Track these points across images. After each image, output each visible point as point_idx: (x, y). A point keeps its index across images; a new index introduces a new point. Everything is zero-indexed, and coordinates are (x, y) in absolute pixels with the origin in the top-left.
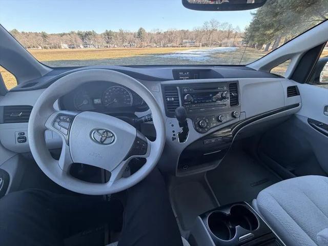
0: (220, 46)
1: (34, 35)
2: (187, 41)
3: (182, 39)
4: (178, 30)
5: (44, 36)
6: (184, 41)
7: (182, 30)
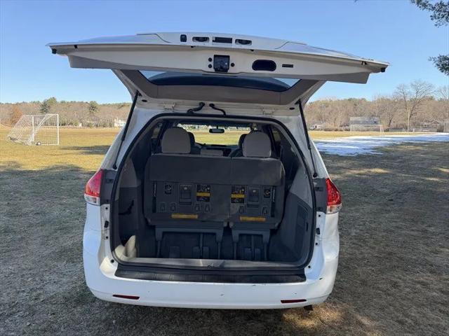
0: (440, 130)
1: (86, 110)
2: (359, 119)
3: (348, 115)
4: (343, 98)
5: (93, 107)
6: (352, 119)
7: (350, 100)
